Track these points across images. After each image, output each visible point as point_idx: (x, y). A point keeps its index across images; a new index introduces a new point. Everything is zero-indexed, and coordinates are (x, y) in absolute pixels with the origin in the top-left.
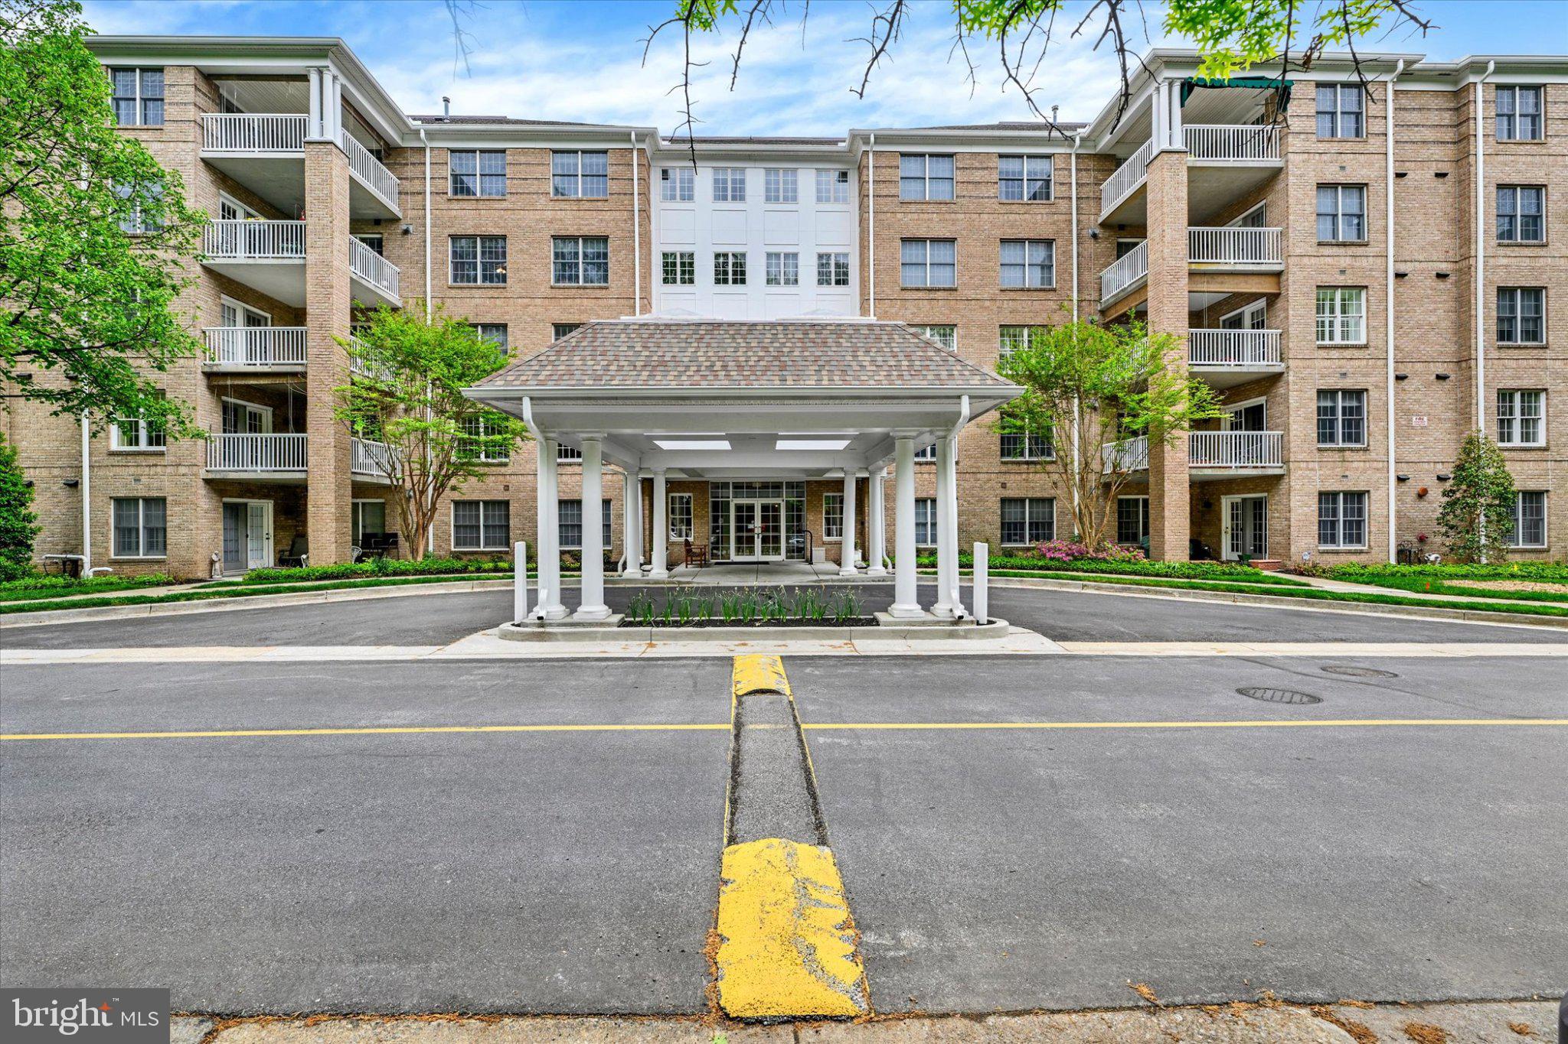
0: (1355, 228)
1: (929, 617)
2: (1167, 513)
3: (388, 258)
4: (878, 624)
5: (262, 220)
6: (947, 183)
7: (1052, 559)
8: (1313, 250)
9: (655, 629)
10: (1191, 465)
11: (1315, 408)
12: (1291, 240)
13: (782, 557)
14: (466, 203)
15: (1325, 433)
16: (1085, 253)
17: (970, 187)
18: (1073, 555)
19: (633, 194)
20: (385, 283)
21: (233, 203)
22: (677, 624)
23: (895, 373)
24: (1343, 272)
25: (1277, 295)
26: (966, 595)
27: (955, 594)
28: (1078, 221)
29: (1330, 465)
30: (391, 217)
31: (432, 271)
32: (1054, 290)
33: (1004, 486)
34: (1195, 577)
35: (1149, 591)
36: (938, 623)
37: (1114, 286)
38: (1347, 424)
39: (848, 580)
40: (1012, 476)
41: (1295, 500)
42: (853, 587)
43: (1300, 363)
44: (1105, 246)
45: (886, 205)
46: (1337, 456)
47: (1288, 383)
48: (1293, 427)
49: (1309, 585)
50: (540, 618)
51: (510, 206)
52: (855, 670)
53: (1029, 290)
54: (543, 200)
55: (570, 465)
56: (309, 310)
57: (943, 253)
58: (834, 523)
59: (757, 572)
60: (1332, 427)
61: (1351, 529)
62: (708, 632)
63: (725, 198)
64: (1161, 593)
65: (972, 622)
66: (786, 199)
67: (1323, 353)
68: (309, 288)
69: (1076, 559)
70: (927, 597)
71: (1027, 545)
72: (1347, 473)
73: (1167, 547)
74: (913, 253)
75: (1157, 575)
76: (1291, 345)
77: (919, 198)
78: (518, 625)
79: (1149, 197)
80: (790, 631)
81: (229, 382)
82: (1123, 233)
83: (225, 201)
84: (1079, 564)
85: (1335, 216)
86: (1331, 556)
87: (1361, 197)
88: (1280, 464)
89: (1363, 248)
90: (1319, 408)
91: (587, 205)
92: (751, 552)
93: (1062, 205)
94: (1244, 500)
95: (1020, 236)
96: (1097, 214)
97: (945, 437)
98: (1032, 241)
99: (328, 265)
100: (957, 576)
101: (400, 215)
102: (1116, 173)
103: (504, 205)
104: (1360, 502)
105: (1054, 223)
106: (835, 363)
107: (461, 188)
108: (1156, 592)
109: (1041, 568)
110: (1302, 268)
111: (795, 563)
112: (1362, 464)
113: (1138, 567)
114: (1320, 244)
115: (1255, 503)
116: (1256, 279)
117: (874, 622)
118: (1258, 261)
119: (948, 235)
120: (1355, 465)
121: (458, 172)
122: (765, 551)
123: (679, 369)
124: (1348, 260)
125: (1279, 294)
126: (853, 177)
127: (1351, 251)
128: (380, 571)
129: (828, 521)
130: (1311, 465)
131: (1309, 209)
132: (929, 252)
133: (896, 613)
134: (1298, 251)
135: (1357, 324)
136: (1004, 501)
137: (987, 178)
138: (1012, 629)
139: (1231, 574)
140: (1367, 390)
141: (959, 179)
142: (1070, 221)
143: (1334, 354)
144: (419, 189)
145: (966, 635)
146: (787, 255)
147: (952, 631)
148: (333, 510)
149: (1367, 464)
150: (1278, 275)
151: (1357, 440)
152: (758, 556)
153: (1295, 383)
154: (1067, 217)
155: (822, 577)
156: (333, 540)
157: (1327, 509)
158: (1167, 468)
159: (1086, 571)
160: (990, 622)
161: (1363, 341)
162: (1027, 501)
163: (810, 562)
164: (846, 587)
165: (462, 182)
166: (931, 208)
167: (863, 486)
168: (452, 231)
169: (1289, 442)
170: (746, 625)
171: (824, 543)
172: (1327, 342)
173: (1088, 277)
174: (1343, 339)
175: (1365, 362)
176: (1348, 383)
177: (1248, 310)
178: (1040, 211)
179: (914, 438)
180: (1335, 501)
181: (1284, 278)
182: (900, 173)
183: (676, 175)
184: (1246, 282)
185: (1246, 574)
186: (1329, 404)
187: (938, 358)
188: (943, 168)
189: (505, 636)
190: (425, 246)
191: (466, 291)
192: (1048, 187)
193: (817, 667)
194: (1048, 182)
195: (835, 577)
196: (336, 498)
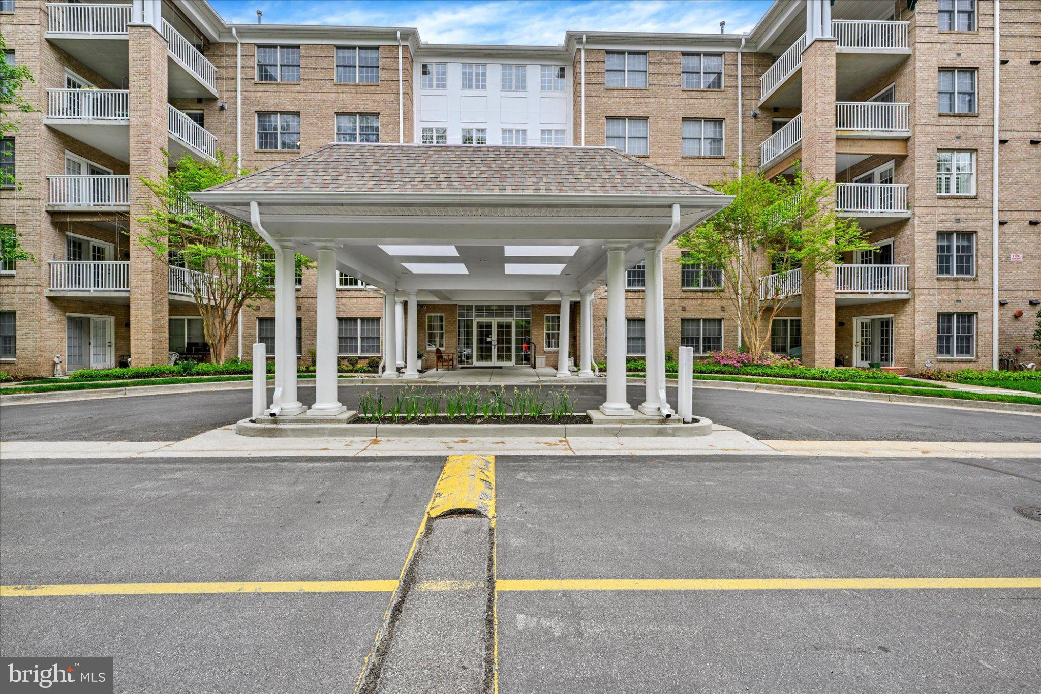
0: (967, 103)
1: (638, 416)
2: (817, 329)
3: (208, 129)
4: (591, 423)
5: (95, 89)
6: (642, 75)
7: (725, 365)
8: (934, 120)
9: (381, 426)
10: (836, 291)
11: (935, 246)
12: (917, 112)
13: (512, 363)
14: (270, 86)
15: (943, 266)
16: (748, 130)
17: (660, 77)
18: (742, 362)
19: (398, 81)
20: (205, 148)
21: (76, 78)
22: (403, 420)
23: (609, 185)
24: (958, 138)
25: (905, 157)
26: (672, 396)
27: (663, 395)
28: (743, 105)
29: (947, 292)
30: (209, 96)
31: (242, 139)
32: (724, 158)
33: (684, 309)
34: (845, 380)
35: (813, 391)
36: (647, 421)
37: (770, 154)
38: (960, 259)
39: (563, 381)
40: (690, 301)
41: (918, 318)
42: (568, 387)
43: (924, 211)
44: (764, 123)
45: (594, 91)
46: (952, 285)
47: (914, 226)
48: (918, 261)
49: (945, 387)
50: (273, 415)
51: (303, 89)
52: (569, 476)
53: (704, 158)
54: (329, 85)
55: (349, 290)
56: (132, 162)
57: (638, 129)
58: (553, 338)
59: (491, 374)
60: (948, 262)
61: (962, 342)
62: (431, 429)
63: (470, 87)
64: (824, 393)
65: (679, 420)
66: (517, 88)
67: (942, 203)
68: (132, 144)
69: (745, 365)
70: (636, 397)
71: (702, 355)
72: (960, 298)
73: (817, 356)
74: (615, 128)
75: (814, 378)
76: (916, 196)
77: (620, 86)
78: (254, 421)
79: (804, 79)
80: (509, 429)
81: (68, 220)
82: (777, 114)
83: (70, 77)
84: (748, 369)
85: (952, 94)
86: (947, 364)
87: (972, 79)
88: (906, 291)
89: (974, 119)
90: (938, 246)
91: (363, 89)
92: (489, 358)
93: (730, 92)
94: (873, 320)
95: (698, 116)
96: (758, 100)
97: (654, 249)
98: (707, 120)
99: (147, 125)
100: (664, 379)
101: (217, 96)
102: (771, 68)
103: (298, 88)
104: (970, 321)
105: (724, 106)
106: (553, 177)
107: (265, 75)
108: (820, 393)
109: (717, 372)
110: (926, 134)
111: (522, 368)
112: (972, 291)
113: (797, 372)
114: (940, 115)
115: (882, 323)
116: (888, 144)
117: (587, 420)
118: (890, 129)
119: (642, 115)
120: (967, 291)
121: (263, 63)
122: (500, 358)
123: (405, 180)
124: (963, 128)
125: (907, 156)
126: (569, 73)
127: (965, 121)
128: (185, 371)
129: (548, 335)
130: (931, 292)
131: (931, 87)
132: (628, 128)
133: (608, 411)
134: (923, 121)
135: (968, 180)
136: (684, 321)
137: (673, 71)
138: (715, 427)
139: (874, 378)
140: (976, 232)
141: (651, 71)
142: (737, 105)
143: (951, 203)
144: (232, 75)
145: (674, 433)
146: (518, 131)
147: (661, 429)
148: (151, 323)
149: (976, 292)
150: (906, 140)
151: (968, 272)
152: (494, 362)
153: (920, 227)
154: (734, 101)
155: (542, 378)
156: (151, 346)
157: (943, 327)
158: (817, 294)
159: (754, 375)
160: (694, 421)
161: (973, 193)
162: (702, 321)
163: (534, 368)
164: (561, 386)
165: (266, 71)
166: (629, 93)
167: (576, 308)
168: (258, 109)
169: (914, 273)
170: (468, 422)
171: (545, 353)
172: (944, 194)
173: (750, 148)
174: (957, 192)
175: (975, 210)
176: (962, 227)
177: (877, 171)
178: (714, 96)
179: (624, 249)
180: (950, 321)
181: (911, 143)
182: (606, 66)
183: (432, 68)
184: (881, 146)
185: (886, 378)
186: (945, 243)
187: (648, 174)
188: (639, 63)
189: (242, 432)
190: (236, 120)
191: (268, 155)
192: (719, 78)
193: (529, 471)
194: (719, 74)
195: (553, 378)
196: (153, 313)
